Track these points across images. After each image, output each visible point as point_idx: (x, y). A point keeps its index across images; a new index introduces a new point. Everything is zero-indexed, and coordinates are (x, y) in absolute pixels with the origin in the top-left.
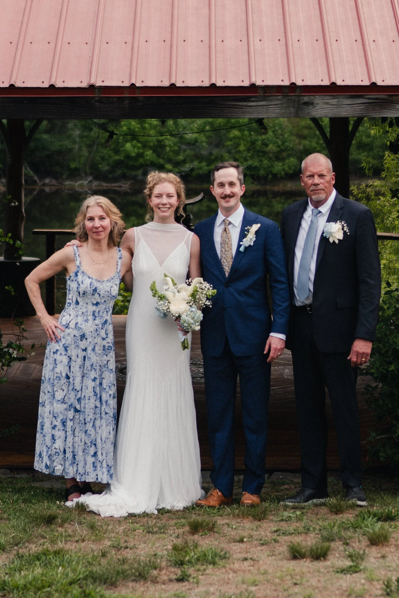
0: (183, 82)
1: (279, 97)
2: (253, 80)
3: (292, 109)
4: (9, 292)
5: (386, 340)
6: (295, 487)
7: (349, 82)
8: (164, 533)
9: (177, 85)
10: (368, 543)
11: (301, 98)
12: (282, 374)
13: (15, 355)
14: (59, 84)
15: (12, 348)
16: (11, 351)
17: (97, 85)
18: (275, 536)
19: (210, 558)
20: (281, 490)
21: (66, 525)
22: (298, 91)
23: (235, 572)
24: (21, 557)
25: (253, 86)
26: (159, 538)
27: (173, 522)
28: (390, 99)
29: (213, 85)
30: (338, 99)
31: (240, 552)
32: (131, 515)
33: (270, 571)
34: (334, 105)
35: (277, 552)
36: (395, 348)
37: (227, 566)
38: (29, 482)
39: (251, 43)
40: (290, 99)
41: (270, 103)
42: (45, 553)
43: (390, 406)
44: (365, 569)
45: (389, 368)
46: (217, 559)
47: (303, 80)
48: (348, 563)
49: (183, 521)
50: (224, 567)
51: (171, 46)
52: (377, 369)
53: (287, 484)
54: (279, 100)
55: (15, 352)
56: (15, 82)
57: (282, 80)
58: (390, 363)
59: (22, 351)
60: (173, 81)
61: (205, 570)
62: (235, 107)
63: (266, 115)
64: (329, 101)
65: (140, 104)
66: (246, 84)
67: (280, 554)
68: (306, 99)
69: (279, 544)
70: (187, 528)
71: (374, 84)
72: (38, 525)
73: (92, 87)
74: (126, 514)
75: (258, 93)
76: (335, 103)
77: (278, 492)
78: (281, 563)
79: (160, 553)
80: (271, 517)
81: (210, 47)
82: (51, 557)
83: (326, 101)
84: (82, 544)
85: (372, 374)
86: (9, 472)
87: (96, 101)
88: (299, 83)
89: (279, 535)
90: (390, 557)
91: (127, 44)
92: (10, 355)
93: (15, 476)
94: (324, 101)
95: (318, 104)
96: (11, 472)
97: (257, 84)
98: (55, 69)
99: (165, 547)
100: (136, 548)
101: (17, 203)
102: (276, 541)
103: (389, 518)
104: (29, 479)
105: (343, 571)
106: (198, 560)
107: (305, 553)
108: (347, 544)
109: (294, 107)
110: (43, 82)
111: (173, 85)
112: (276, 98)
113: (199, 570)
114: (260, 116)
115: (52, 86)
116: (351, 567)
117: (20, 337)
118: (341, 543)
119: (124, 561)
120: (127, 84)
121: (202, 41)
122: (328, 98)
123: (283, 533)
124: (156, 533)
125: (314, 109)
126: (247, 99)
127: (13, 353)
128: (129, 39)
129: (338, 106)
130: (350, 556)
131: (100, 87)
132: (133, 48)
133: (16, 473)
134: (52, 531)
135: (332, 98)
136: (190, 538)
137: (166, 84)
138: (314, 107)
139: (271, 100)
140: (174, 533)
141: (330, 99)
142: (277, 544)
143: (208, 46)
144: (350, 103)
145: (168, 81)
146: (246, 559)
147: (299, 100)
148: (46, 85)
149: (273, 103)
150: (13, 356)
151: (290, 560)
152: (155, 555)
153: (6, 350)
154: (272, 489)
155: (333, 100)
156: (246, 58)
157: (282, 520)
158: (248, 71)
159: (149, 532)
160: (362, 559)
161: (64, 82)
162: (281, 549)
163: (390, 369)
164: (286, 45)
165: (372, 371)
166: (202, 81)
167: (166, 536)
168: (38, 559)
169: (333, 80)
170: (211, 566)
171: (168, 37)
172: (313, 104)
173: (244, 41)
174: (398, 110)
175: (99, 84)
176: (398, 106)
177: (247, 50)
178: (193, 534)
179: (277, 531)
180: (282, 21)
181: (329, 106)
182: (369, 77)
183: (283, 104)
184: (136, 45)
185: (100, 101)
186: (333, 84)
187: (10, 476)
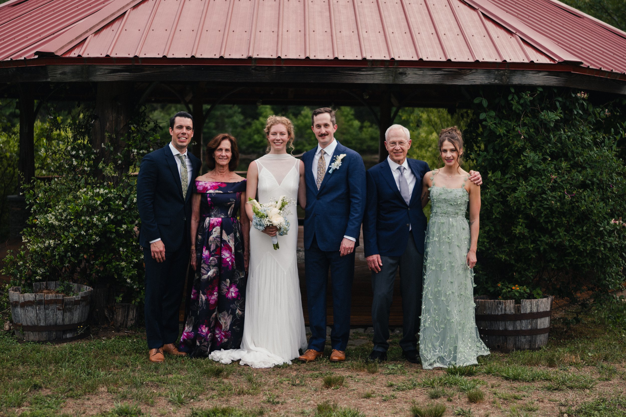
0: (315, 56)
1: (382, 69)
2: (364, 56)
3: (391, 78)
7: (431, 58)
8: (305, 385)
9: (311, 58)
10: (467, 400)
11: (398, 70)
14: (227, 56)
18: (392, 391)
21: (230, 376)
22: (396, 64)
25: (364, 60)
27: (309, 373)
28: (460, 72)
29: (336, 59)
30: (423, 70)
31: (370, 410)
32: (277, 367)
35: (398, 409)
39: (361, 33)
40: (390, 70)
41: (376, 73)
42: (215, 411)
47: (399, 57)
49: (317, 373)
51: (305, 35)
54: (382, 70)
56: (196, 54)
57: (385, 57)
60: (308, 55)
62: (350, 75)
64: (417, 72)
65: (284, 71)
66: (359, 58)
67: (401, 411)
68: (401, 70)
69: (397, 400)
70: (322, 381)
71: (449, 60)
72: (209, 377)
73: (250, 58)
74: (272, 366)
75: (368, 65)
76: (421, 74)
80: (380, 370)
81: (332, 36)
83: (415, 72)
87: (252, 69)
88: (397, 58)
89: (394, 390)
91: (274, 32)
94: (413, 72)
95: (409, 74)
97: (367, 58)
99: (308, 403)
100: (287, 403)
101: (196, 143)
102: (394, 397)
107: (425, 414)
108: (451, 401)
109: (392, 76)
110: (215, 55)
111: (308, 58)
112: (379, 69)
115: (222, 57)
118: (445, 400)
120: (275, 57)
121: (326, 31)
122: (416, 70)
123: (397, 389)
124: (299, 385)
125: (406, 78)
126: (359, 70)
128: (275, 29)
129: (423, 76)
130: (459, 414)
131: (256, 59)
132: (278, 36)
134: (219, 383)
135: (420, 70)
136: (326, 392)
137: (303, 57)
138: (407, 76)
139: (376, 71)
140: (312, 386)
142: (395, 400)
143: (330, 34)
144: (431, 74)
145: (304, 55)
147: (396, 71)
148: (217, 57)
149: (378, 73)
156: (358, 42)
157: (390, 374)
158: (359, 51)
159: (293, 385)
161: (230, 55)
162: (400, 405)
164: (385, 35)
166: (328, 56)
167: (307, 390)
169: (421, 57)
171: (302, 29)
172: (406, 74)
173: (356, 32)
174: (465, 80)
175: (255, 56)
176: (465, 77)
177: (358, 38)
178: (328, 388)
179: (391, 386)
180: (380, 21)
181: (417, 76)
182: (445, 55)
183: (384, 73)
184: (280, 33)
185: (255, 69)
186: (421, 59)
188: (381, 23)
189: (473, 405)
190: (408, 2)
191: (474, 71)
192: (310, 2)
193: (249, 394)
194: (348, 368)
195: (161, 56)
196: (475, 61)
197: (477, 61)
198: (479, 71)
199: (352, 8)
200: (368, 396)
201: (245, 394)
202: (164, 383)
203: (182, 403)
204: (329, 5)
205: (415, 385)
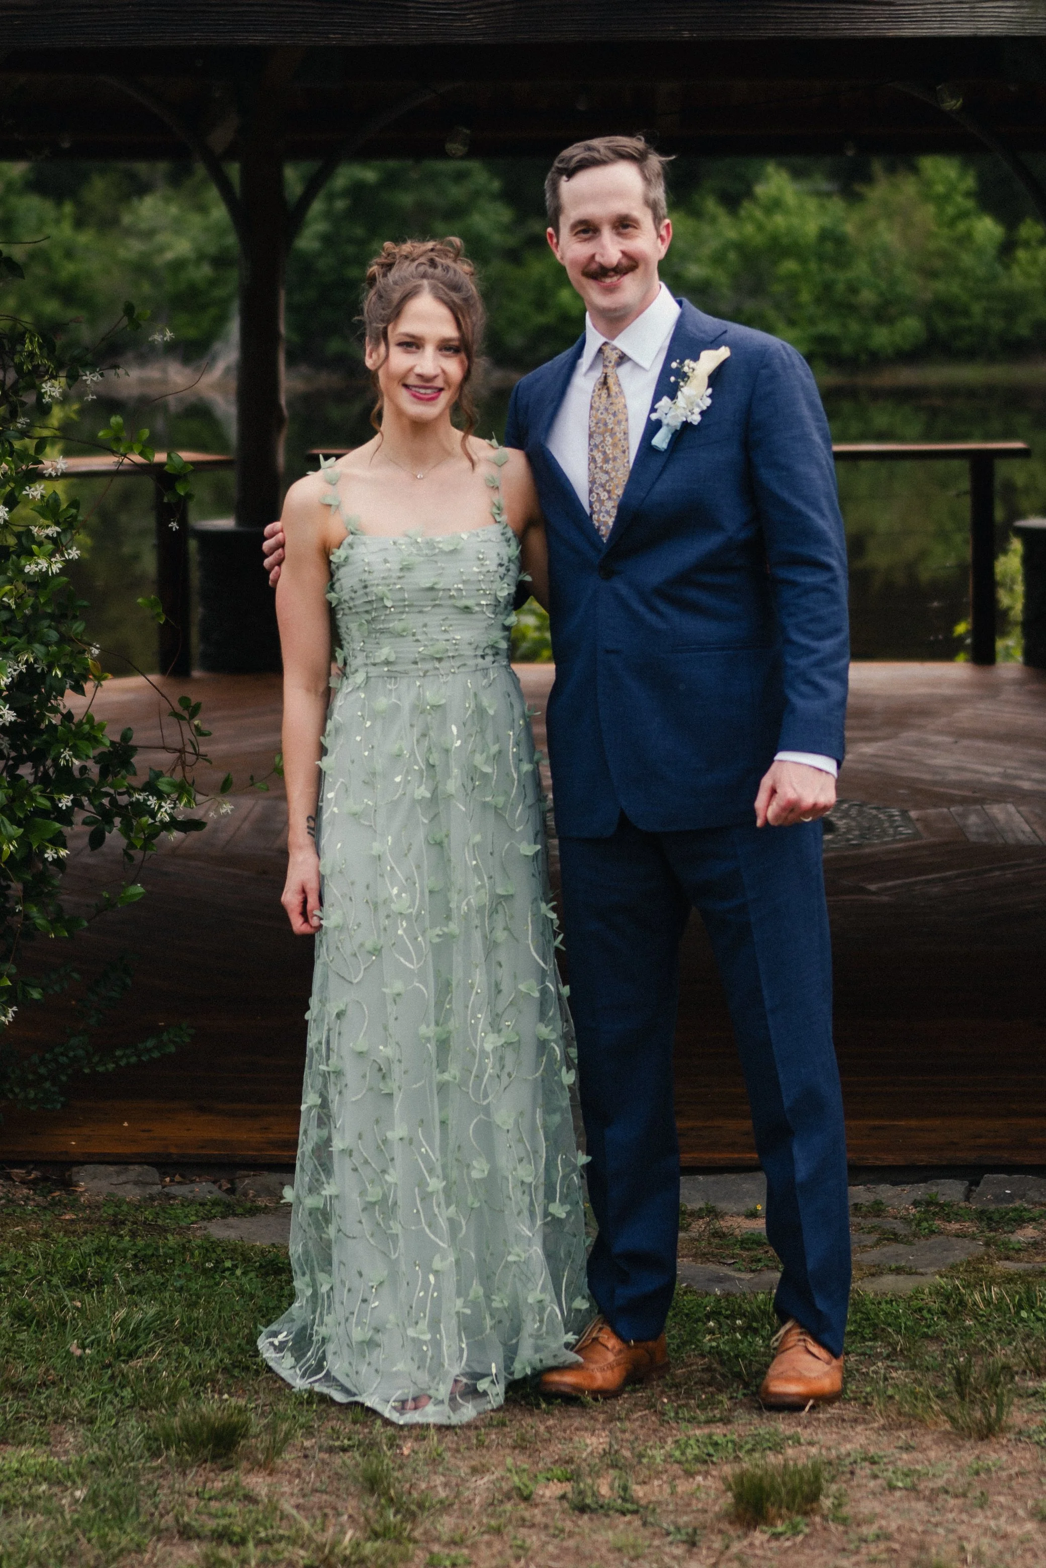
12: (961, 831)
13: (164, 812)
15: (158, 791)
16: (153, 801)
20: (1018, 1251)
38: (210, 1219)
53: (1033, 1220)
55: (167, 805)
59: (189, 801)
77: (1007, 1258)
86: (153, 1174)
92: (151, 813)
96: (164, 1174)
104: (215, 1203)
117: (185, 756)
127: (160, 807)
133: (178, 1178)
150: (159, 817)
153: (140, 797)
154: (987, 1244)
187: (157, 1188)
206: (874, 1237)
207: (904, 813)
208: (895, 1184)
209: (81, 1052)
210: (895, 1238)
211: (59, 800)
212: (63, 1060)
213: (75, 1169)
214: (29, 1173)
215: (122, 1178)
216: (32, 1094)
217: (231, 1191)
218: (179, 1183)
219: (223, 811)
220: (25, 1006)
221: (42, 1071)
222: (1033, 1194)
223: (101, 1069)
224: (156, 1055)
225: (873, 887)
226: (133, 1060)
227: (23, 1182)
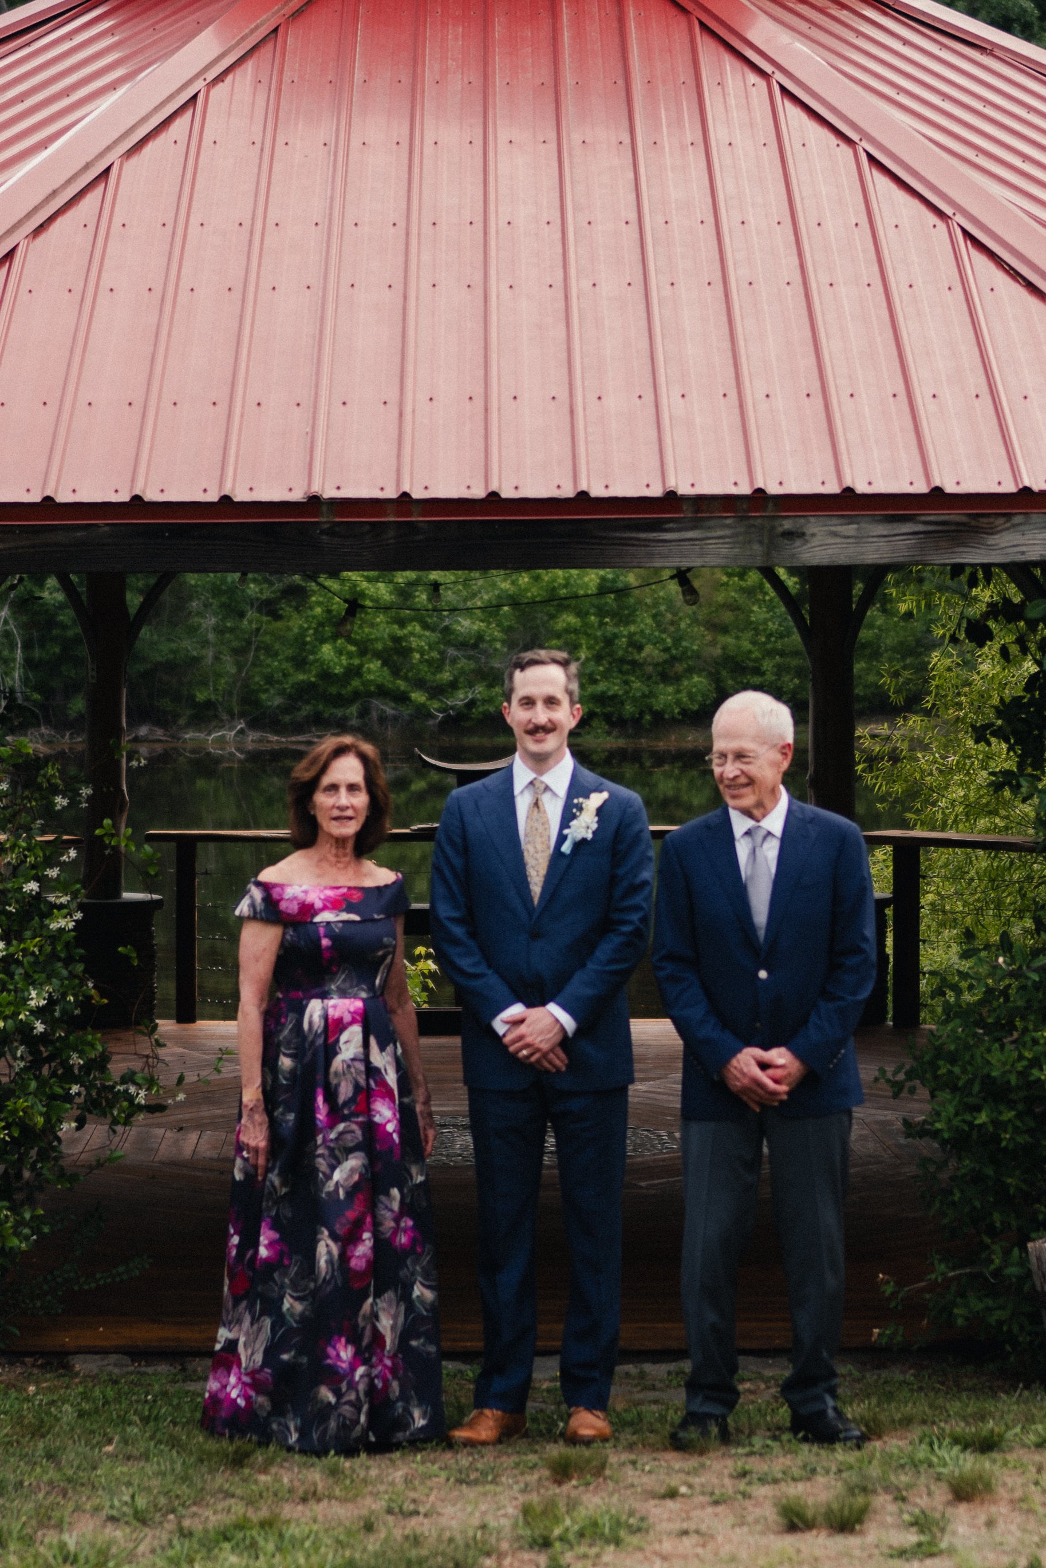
0: (516, 488)
1: (728, 521)
2: (672, 484)
3: (757, 547)
4: (127, 958)
5: (967, 1057)
6: (768, 1388)
7: (883, 486)
8: (494, 1482)
9: (504, 495)
10: (950, 1497)
11: (776, 523)
13: (141, 1097)
14: (241, 495)
15: (135, 1083)
16: (132, 1090)
17: (326, 496)
18: (742, 1486)
19: (607, 1531)
21: (274, 1469)
22: (770, 505)
23: (665, 1558)
24: (185, 1534)
25: (671, 497)
26: (485, 1494)
27: (508, 1461)
28: (973, 523)
29: (583, 495)
30: (858, 523)
31: (669, 1520)
33: (743, 1555)
34: (848, 537)
35: (750, 1519)
36: (988, 1076)
37: (648, 1549)
38: (175, 1382)
39: (664, 401)
40: (753, 526)
41: (709, 535)
42: (241, 1526)
43: (978, 1204)
44: (951, 1551)
45: (975, 1118)
46: (622, 1533)
47: (781, 483)
48: (912, 1538)
49: (532, 1458)
50: (640, 1549)
51: (486, 410)
52: (950, 1120)
53: (749, 1380)
54: (728, 526)
55: (142, 1093)
56: (144, 491)
57: (736, 484)
58: (978, 1109)
59: (158, 1091)
60: (494, 487)
61: (598, 1556)
62: (630, 542)
63: (699, 560)
64: (839, 529)
65: (421, 537)
66: (656, 491)
67: (757, 1521)
68: (787, 525)
69: (753, 1502)
70: (546, 1473)
71: (937, 491)
72: (213, 1470)
73: (314, 501)
75: (681, 511)
76: (852, 533)
78: (764, 1541)
79: (493, 1524)
81: (572, 412)
82: (254, 1533)
83: (833, 528)
84: (315, 1507)
85: (935, 1134)
86: (126, 1360)
87: (323, 532)
88: (773, 489)
89: (750, 1483)
90: (1001, 1526)
91: (388, 405)
92: (130, 1099)
93: (143, 1369)
94: (826, 528)
95: (813, 535)
96: (133, 1361)
97: (681, 491)
98: (232, 460)
99: (502, 1512)
100: (439, 1514)
102: (746, 1495)
103: (987, 1445)
104: (175, 1375)
105: (902, 1553)
106: (581, 1535)
107: (814, 1519)
108: (904, 1499)
109: (761, 542)
110: (205, 490)
111: (494, 495)
112: (719, 522)
113: (585, 1556)
114: (685, 564)
115: (226, 499)
116: (920, 1545)
117: (150, 1060)
118: (889, 1498)
119: (416, 1540)
120: (391, 493)
121: (554, 398)
122: (835, 521)
123: (759, 1479)
124: (476, 1482)
125: (805, 547)
126: (657, 526)
127: (138, 1094)
128: (393, 395)
129: (859, 539)
130: (915, 1523)
131: (334, 502)
132: (401, 414)
133: (143, 1363)
134: (245, 1480)
135: (846, 521)
136: (555, 1491)
137: (479, 492)
138: (807, 542)
139: (709, 528)
140: (517, 1483)
141: (841, 525)
142: (747, 1503)
143: (568, 410)
144: (885, 533)
145: (482, 485)
146: (685, 1533)
147: (773, 528)
148: (213, 496)
149: (714, 534)
150: (137, 1101)
151: (778, 1533)
152: (484, 1527)
153: (119, 1088)
155: (847, 527)
156: (653, 434)
157: (751, 1454)
158: (658, 464)
159: (460, 1481)
160: (943, 1530)
161: (251, 489)
162: (758, 1511)
163: (977, 1122)
164: (741, 406)
165: (938, 1126)
166: (559, 487)
167: (499, 1489)
168: (227, 1539)
169: (848, 482)
170: (612, 1548)
171: (478, 391)
172: (803, 534)
173: (648, 397)
174: (991, 548)
175: (329, 493)
176: (992, 540)
177: (654, 418)
178: (559, 1483)
179: (744, 1474)
180: (730, 354)
181: (838, 540)
182: (927, 476)
183: (736, 535)
184: (408, 409)
185: (332, 531)
186: (849, 491)
187: (131, 1369)
188: (731, 361)
189: (962, 1508)
190: (825, 280)
191: (1017, 519)
192: (504, 287)
193: (330, 1497)
194: (631, 1447)
195: (35, 497)
196: (1021, 490)
197: (1026, 490)
198: (1035, 518)
199: (642, 306)
200: (672, 1494)
201: (319, 1500)
202: (83, 1485)
203: (144, 1522)
204: (567, 298)
205: (814, 1471)
206: (639, 1388)
207: (670, 1135)
208: (654, 1362)
209: (72, 1275)
210: (653, 1388)
211: (70, 1089)
212: (59, 1280)
213: (70, 1357)
214: (36, 1360)
215: (105, 1362)
216: (39, 1304)
217: (184, 1369)
218: (146, 1366)
219: (178, 1099)
220: (42, 1236)
221: (45, 1287)
222: (753, 1368)
223: (86, 1287)
224: (125, 1277)
225: (643, 1184)
226: (109, 1280)
227: (34, 1366)
